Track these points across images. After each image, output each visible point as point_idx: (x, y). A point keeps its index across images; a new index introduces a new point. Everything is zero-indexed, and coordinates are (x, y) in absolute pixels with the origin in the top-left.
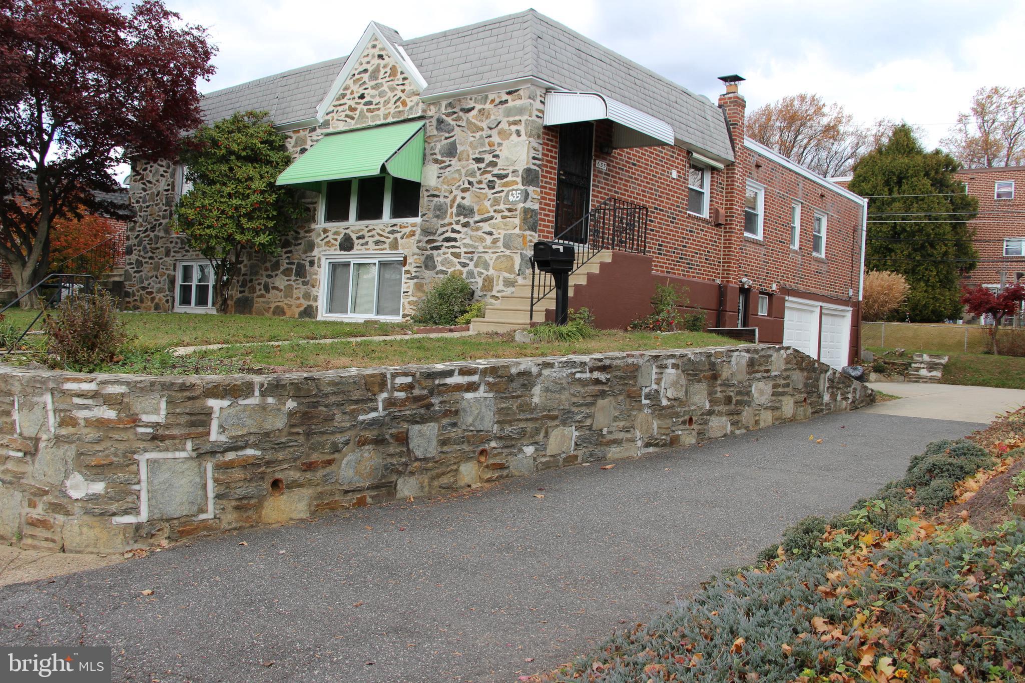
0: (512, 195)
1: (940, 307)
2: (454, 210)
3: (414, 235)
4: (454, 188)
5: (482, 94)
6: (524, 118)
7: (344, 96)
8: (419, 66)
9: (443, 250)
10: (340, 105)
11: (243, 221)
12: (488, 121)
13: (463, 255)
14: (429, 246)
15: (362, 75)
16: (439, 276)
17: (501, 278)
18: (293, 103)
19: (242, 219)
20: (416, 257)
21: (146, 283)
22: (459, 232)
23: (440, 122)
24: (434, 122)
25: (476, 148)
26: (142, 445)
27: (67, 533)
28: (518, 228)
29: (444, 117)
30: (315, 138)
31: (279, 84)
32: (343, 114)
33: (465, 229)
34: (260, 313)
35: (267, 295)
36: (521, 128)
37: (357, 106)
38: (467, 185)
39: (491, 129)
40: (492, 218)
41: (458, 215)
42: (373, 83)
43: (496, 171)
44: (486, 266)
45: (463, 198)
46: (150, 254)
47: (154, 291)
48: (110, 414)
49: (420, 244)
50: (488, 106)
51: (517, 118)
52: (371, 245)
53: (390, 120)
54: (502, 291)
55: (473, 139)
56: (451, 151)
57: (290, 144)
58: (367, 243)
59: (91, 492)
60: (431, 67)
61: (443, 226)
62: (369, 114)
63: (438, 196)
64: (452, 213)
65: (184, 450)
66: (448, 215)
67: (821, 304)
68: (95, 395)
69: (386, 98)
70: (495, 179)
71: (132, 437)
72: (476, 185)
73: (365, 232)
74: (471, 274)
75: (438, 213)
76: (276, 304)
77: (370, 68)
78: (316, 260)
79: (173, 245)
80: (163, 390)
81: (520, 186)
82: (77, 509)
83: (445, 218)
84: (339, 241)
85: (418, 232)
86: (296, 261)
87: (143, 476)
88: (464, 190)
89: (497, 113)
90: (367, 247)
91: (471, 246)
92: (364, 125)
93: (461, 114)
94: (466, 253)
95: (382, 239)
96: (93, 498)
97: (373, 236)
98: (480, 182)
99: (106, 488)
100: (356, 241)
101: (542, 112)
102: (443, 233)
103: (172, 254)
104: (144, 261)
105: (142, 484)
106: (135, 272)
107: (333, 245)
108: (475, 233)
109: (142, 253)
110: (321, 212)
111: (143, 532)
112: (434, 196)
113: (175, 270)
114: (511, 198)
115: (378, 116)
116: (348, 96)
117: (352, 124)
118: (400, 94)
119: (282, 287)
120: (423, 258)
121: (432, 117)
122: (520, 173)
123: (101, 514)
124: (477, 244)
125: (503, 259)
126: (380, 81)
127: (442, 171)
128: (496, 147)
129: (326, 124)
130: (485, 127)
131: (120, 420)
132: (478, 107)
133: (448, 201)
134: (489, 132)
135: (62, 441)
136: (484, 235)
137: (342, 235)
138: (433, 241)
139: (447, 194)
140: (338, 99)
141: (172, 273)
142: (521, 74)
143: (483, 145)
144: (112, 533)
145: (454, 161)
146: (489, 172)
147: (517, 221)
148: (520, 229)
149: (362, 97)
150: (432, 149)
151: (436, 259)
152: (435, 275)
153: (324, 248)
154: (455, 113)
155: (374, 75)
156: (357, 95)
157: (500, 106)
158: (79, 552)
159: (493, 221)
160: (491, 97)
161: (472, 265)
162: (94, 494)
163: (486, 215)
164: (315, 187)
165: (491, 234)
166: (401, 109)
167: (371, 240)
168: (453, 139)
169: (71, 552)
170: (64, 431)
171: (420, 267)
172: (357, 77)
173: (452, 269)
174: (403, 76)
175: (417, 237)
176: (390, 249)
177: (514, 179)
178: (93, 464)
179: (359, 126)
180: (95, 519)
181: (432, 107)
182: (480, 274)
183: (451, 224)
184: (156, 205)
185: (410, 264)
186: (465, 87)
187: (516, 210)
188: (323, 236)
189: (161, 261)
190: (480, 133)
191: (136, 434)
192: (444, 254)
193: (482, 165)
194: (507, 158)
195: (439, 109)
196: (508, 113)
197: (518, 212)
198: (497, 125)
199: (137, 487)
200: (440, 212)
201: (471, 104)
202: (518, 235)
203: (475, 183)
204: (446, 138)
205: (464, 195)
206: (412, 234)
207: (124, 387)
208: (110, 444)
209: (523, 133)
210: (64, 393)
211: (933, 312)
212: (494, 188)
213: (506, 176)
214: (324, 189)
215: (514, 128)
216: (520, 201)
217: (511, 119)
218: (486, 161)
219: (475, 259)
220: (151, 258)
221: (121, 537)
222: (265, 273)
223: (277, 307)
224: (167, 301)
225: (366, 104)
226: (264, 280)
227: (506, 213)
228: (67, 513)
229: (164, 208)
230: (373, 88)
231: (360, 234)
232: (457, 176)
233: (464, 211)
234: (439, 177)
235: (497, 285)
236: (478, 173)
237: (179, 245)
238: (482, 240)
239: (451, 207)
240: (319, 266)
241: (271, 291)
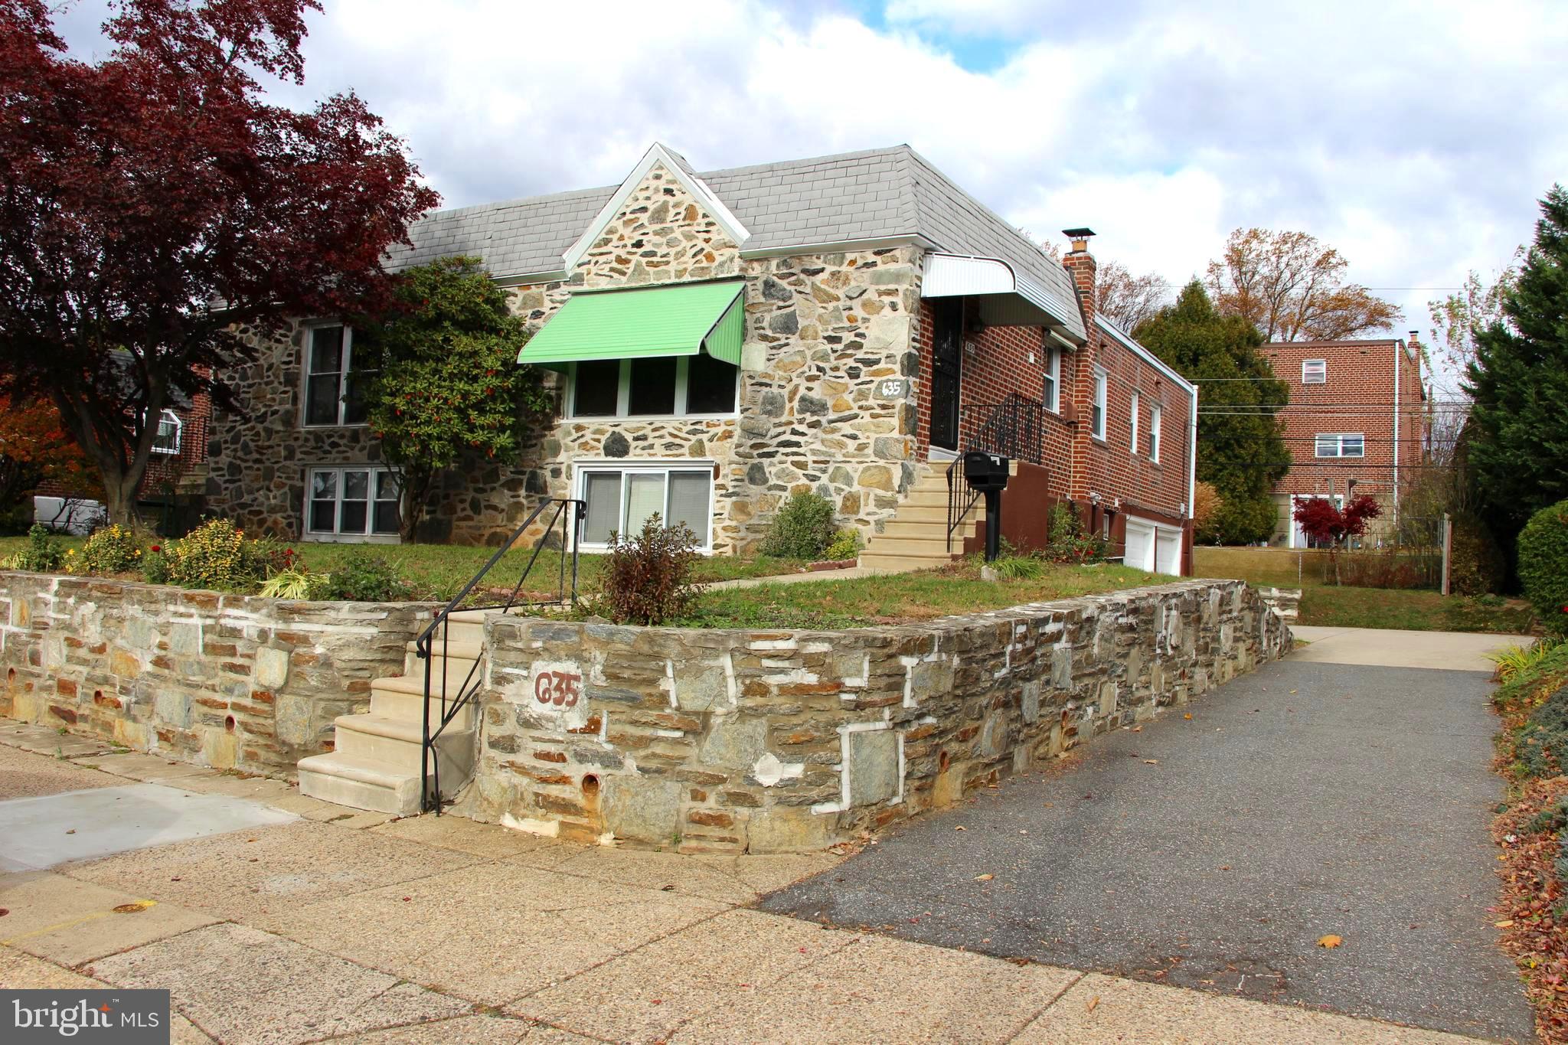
0: (887, 387)
1: (1250, 524)
2: (796, 404)
3: (730, 437)
4: (794, 376)
5: (837, 251)
6: (902, 287)
7: (607, 242)
8: (734, 209)
9: (779, 457)
10: (602, 254)
11: (473, 414)
12: (846, 288)
13: (810, 465)
14: (755, 453)
15: (638, 215)
16: (773, 492)
17: (872, 497)
18: (519, 247)
19: (470, 411)
20: (734, 466)
21: (247, 498)
22: (803, 434)
23: (769, 285)
24: (760, 285)
25: (828, 323)
26: (846, 715)
27: (754, 831)
28: (897, 430)
29: (775, 278)
30: (558, 298)
31: (492, 219)
32: (607, 267)
33: (813, 431)
34: (463, 542)
35: (476, 518)
36: (899, 299)
37: (629, 257)
38: (814, 372)
39: (851, 298)
40: (856, 416)
41: (802, 411)
42: (658, 227)
43: (860, 354)
44: (848, 479)
45: (810, 389)
46: (256, 456)
47: (264, 509)
48: (812, 679)
49: (741, 450)
50: (844, 268)
51: (892, 287)
52: (659, 449)
53: (687, 278)
54: (874, 513)
55: (823, 311)
56: (789, 325)
57: (515, 306)
58: (651, 446)
59: (786, 776)
60: (752, 211)
61: (776, 425)
62: (651, 270)
63: (770, 386)
64: (792, 408)
65: (882, 719)
66: (787, 411)
67: (1156, 524)
68: (793, 655)
69: (679, 248)
70: (860, 365)
71: (835, 706)
72: (829, 373)
73: (648, 431)
74: (824, 489)
75: (769, 408)
76: (493, 530)
77: (652, 207)
78: (564, 468)
79: (300, 442)
80: (866, 646)
81: (899, 376)
82: (767, 799)
83: (782, 415)
84: (603, 442)
85: (738, 432)
86: (529, 470)
87: (846, 753)
88: (810, 379)
89: (860, 279)
90: (651, 451)
91: (823, 453)
92: (642, 284)
93: (802, 276)
94: (815, 462)
95: (677, 441)
96: (789, 784)
97: (661, 437)
98: (836, 369)
99: (805, 770)
100: (633, 444)
101: (920, 279)
102: (779, 434)
103: (298, 456)
104: (243, 465)
105: (844, 763)
106: (226, 482)
107: (592, 448)
108: (829, 436)
109: (240, 454)
110: (569, 403)
111: (846, 822)
112: (761, 384)
113: (303, 479)
114: (885, 392)
115: (667, 272)
116: (615, 242)
117: (623, 282)
118: (701, 244)
119: (502, 506)
120: (746, 469)
121: (756, 278)
122: (898, 358)
123: (800, 803)
124: (833, 450)
125: (873, 471)
126: (668, 225)
127: (774, 351)
128: (859, 324)
129: (578, 279)
130: (842, 296)
131: (822, 686)
132: (830, 269)
133: (785, 392)
134: (849, 303)
135: (748, 714)
136: (845, 439)
137: (608, 435)
138: (763, 445)
139: (783, 383)
140: (598, 246)
141: (299, 484)
142: (899, 230)
143: (839, 319)
144: (813, 825)
145: (793, 339)
146: (851, 356)
147: (895, 422)
148: (900, 432)
149: (639, 244)
150: (757, 321)
151: (767, 470)
152: (766, 492)
153: (577, 451)
154: (793, 274)
155: (659, 215)
156: (629, 243)
157: (864, 270)
158: (770, 852)
159: (858, 420)
160: (850, 256)
161: (825, 479)
162: (790, 779)
163: (847, 413)
164: (562, 368)
165: (854, 437)
166: (705, 264)
167: (658, 442)
168: (792, 309)
169: (760, 852)
170: (750, 702)
171: (742, 480)
172: (629, 216)
173: (794, 484)
174: (707, 220)
175: (735, 439)
176: (691, 454)
177: (890, 366)
178: (791, 741)
179: (633, 285)
180: (791, 809)
181: (755, 265)
182: (839, 490)
183: (791, 423)
184: (267, 384)
185: (725, 476)
186: (813, 240)
187: (893, 407)
188: (575, 435)
189: (276, 466)
190: (834, 304)
191: (840, 702)
192: (781, 463)
193: (839, 347)
194: (878, 339)
195: (767, 269)
196: (878, 279)
197: (896, 410)
198: (861, 294)
199: (837, 768)
200: (773, 406)
201: (818, 264)
202: (897, 440)
203: (828, 370)
204: (780, 308)
205: (810, 384)
206: (728, 435)
207: (826, 645)
208: (809, 716)
209: (901, 306)
210: (749, 653)
211: (1242, 531)
212: (858, 377)
213: (877, 362)
214: (573, 371)
215: (887, 299)
216: (899, 396)
217: (883, 288)
218: (845, 342)
219: (830, 470)
220: (256, 461)
221: (823, 830)
222: (471, 486)
223: (494, 534)
224: (290, 525)
225: (645, 255)
226: (469, 496)
227: (878, 411)
228: (754, 804)
229: (282, 389)
230: (656, 233)
231: (640, 433)
232: (798, 359)
233: (809, 405)
234: (769, 360)
235: (866, 505)
236: (833, 356)
237: (312, 443)
238: (841, 445)
239: (791, 400)
240: (569, 477)
241: (483, 511)
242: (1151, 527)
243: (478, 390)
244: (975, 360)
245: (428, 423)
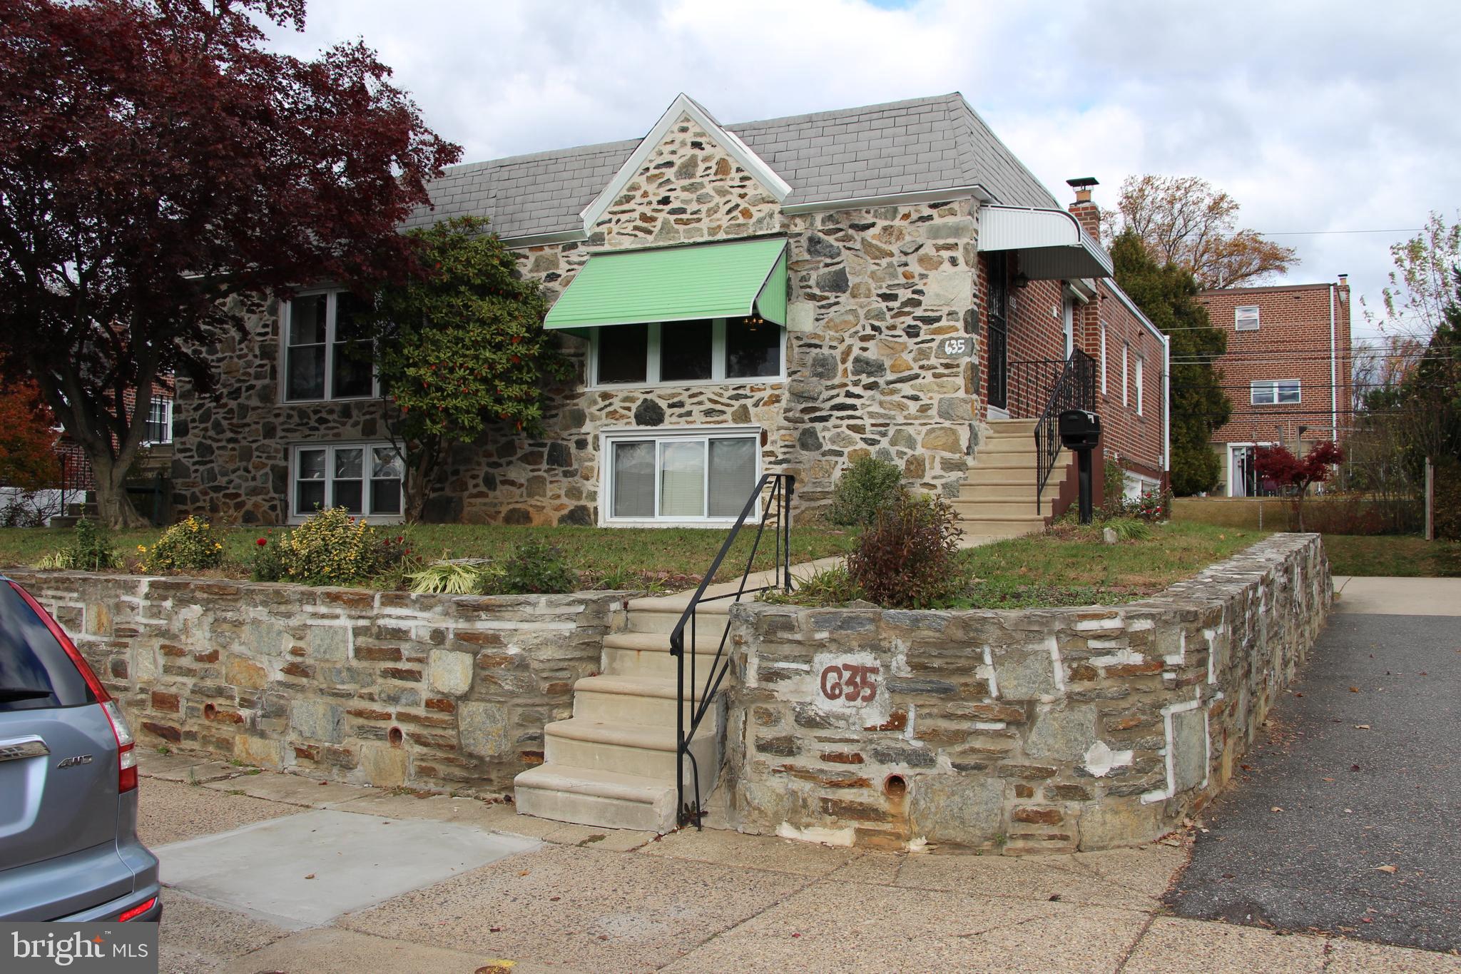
0: (950, 345)
1: (1195, 474)
2: (849, 365)
3: (778, 401)
4: (846, 335)
5: (889, 207)
6: (962, 242)
7: (628, 199)
8: (772, 162)
9: (833, 421)
10: (623, 212)
11: (500, 385)
12: (900, 244)
13: (868, 428)
14: (806, 417)
15: (663, 170)
16: (827, 458)
17: (938, 460)
18: (529, 206)
19: (497, 382)
20: (783, 432)
21: (222, 481)
22: (859, 396)
23: (813, 241)
24: (804, 242)
25: (882, 280)
26: (1169, 695)
27: (1086, 825)
28: (963, 389)
29: (821, 235)
30: (575, 258)
31: (495, 176)
32: (630, 226)
33: (870, 393)
34: (476, 520)
35: (491, 494)
36: (959, 254)
37: (655, 214)
38: (869, 331)
39: (906, 254)
40: (917, 377)
41: (856, 373)
42: (686, 182)
43: (919, 312)
44: (911, 443)
45: (865, 349)
46: (229, 435)
47: (242, 491)
48: (1136, 659)
49: (790, 414)
50: (897, 222)
51: (951, 241)
52: (697, 415)
53: (721, 236)
54: (941, 477)
55: (876, 267)
56: (838, 283)
57: (526, 269)
58: (689, 414)
59: (1116, 765)
60: (792, 164)
61: (828, 388)
62: (681, 228)
63: (820, 347)
64: (846, 370)
65: (1193, 698)
66: (840, 373)
67: (1142, 477)
68: (1120, 635)
69: (711, 205)
70: (919, 323)
71: (1159, 686)
72: (885, 331)
73: (684, 397)
74: (885, 453)
75: (820, 370)
76: (511, 507)
77: (678, 162)
78: (590, 439)
79: (281, 419)
80: (1182, 621)
81: (962, 333)
82: (1097, 791)
83: (834, 376)
84: (634, 410)
85: (786, 396)
86: (549, 442)
87: (1169, 737)
88: (864, 338)
89: (914, 234)
90: (689, 419)
91: (882, 416)
92: (672, 242)
93: (851, 232)
94: (873, 425)
95: (719, 407)
96: (1120, 773)
97: (700, 403)
98: (893, 327)
99: (1134, 758)
100: (668, 412)
101: (977, 232)
102: (832, 397)
103: (280, 433)
104: (215, 445)
105: (1167, 747)
106: (194, 464)
107: (622, 416)
108: (888, 398)
109: (211, 433)
110: (592, 371)
111: (1171, 811)
112: (810, 346)
113: (286, 458)
114: (948, 350)
115: (699, 230)
116: (638, 200)
117: (650, 241)
118: (735, 200)
119: (523, 481)
120: (797, 434)
121: (800, 234)
122: (961, 315)
123: (1131, 793)
124: (893, 413)
125: (938, 433)
126: (698, 180)
127: (823, 311)
128: (916, 280)
129: (597, 239)
130: (896, 252)
131: (1146, 666)
132: (881, 223)
133: (837, 354)
134: (904, 259)
135: (1078, 701)
136: (905, 401)
137: (639, 402)
138: (815, 409)
139: (834, 344)
140: (619, 203)
141: (282, 463)
142: (957, 182)
143: (894, 276)
144: (1143, 815)
145: (844, 298)
146: (908, 314)
147: (960, 381)
148: (967, 392)
149: (665, 201)
150: (803, 279)
151: (820, 435)
152: (820, 458)
153: (604, 421)
154: (841, 230)
155: (688, 169)
156: (655, 199)
157: (920, 224)
158: (1102, 848)
159: (920, 381)
160: (903, 210)
161: (885, 443)
162: (1121, 767)
163: (906, 373)
164: (582, 334)
165: (915, 398)
166: (741, 220)
167: (696, 409)
168: (841, 266)
169: (1092, 849)
170: (1077, 688)
171: (793, 446)
172: (652, 172)
173: (851, 449)
174: (741, 174)
175: (784, 404)
176: (735, 420)
177: (952, 323)
178: (1121, 727)
179: (661, 244)
180: (1122, 800)
181: (798, 221)
182: (901, 454)
183: (845, 385)
184: (240, 357)
185: (774, 442)
186: (861, 195)
187: (958, 366)
188: (601, 404)
189: (254, 446)
190: (888, 260)
191: (1163, 682)
192: (836, 427)
193: (895, 304)
194: (938, 295)
195: (812, 224)
196: (935, 233)
197: (961, 369)
198: (917, 250)
199: (1162, 752)
200: (824, 368)
201: (869, 219)
202: (964, 401)
203: (883, 329)
204: (827, 265)
205: (865, 345)
206: (776, 399)
207: (1149, 621)
208: (1136, 698)
209: (961, 261)
210: (1074, 635)
211: (1188, 482)
212: (917, 335)
213: (938, 319)
214: (595, 337)
215: (946, 254)
216: (964, 354)
217: (941, 242)
218: (902, 298)
219: (891, 433)
220: (230, 440)
221: (1153, 820)
222: (484, 460)
223: (513, 511)
224: (273, 508)
225: (672, 212)
226: (483, 470)
227: (941, 370)
228: (1085, 797)
229: (258, 362)
230: (684, 189)
231: (676, 400)
232: (851, 318)
233: (863, 366)
234: (817, 320)
235: (932, 468)
236: (888, 315)
237: (296, 419)
238: (901, 407)
239: (844, 361)
240: (596, 448)
241: (500, 487)
242: (1137, 481)
243: (502, 361)
244: (1016, 315)
245: (455, 395)
